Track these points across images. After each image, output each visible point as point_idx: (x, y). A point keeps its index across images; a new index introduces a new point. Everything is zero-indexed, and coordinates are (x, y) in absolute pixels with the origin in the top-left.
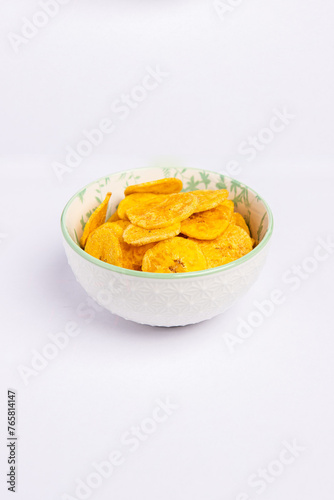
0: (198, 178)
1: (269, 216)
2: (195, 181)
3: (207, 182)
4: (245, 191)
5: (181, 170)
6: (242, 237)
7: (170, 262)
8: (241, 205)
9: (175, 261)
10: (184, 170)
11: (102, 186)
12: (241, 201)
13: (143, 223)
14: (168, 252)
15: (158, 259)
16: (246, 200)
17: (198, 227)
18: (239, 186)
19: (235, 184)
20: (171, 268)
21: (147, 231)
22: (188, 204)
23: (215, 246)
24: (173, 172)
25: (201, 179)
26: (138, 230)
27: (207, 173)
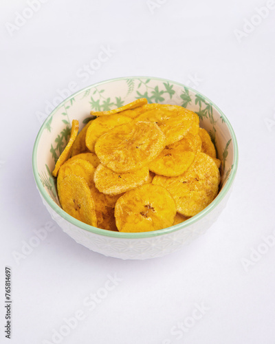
0: (162, 88)
1: (233, 141)
2: (160, 90)
3: (171, 92)
4: (209, 107)
5: (144, 81)
6: (208, 164)
7: (141, 207)
8: (207, 120)
9: (146, 206)
10: (148, 81)
11: (68, 107)
12: (205, 115)
13: (112, 165)
14: (138, 199)
15: (130, 206)
16: (211, 117)
17: (165, 161)
18: (204, 101)
19: (199, 99)
20: (142, 214)
21: (117, 176)
22: (155, 141)
23: (182, 180)
24: (136, 83)
25: (165, 89)
26: (108, 172)
27: (170, 84)
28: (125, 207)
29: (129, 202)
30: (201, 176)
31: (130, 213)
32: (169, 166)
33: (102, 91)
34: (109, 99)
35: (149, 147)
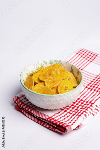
3: (46, 63)
5: (38, 63)
7: (64, 88)
13: (50, 81)
19: (56, 61)
20: (65, 90)
21: (53, 82)
22: (56, 71)
23: (68, 79)
24: (36, 64)
25: (44, 63)
26: (49, 83)
27: (45, 61)
28: (60, 89)
29: (61, 87)
30: (71, 77)
31: (62, 91)
32: (63, 76)
33: (28, 70)
34: (30, 72)
35: (56, 73)
